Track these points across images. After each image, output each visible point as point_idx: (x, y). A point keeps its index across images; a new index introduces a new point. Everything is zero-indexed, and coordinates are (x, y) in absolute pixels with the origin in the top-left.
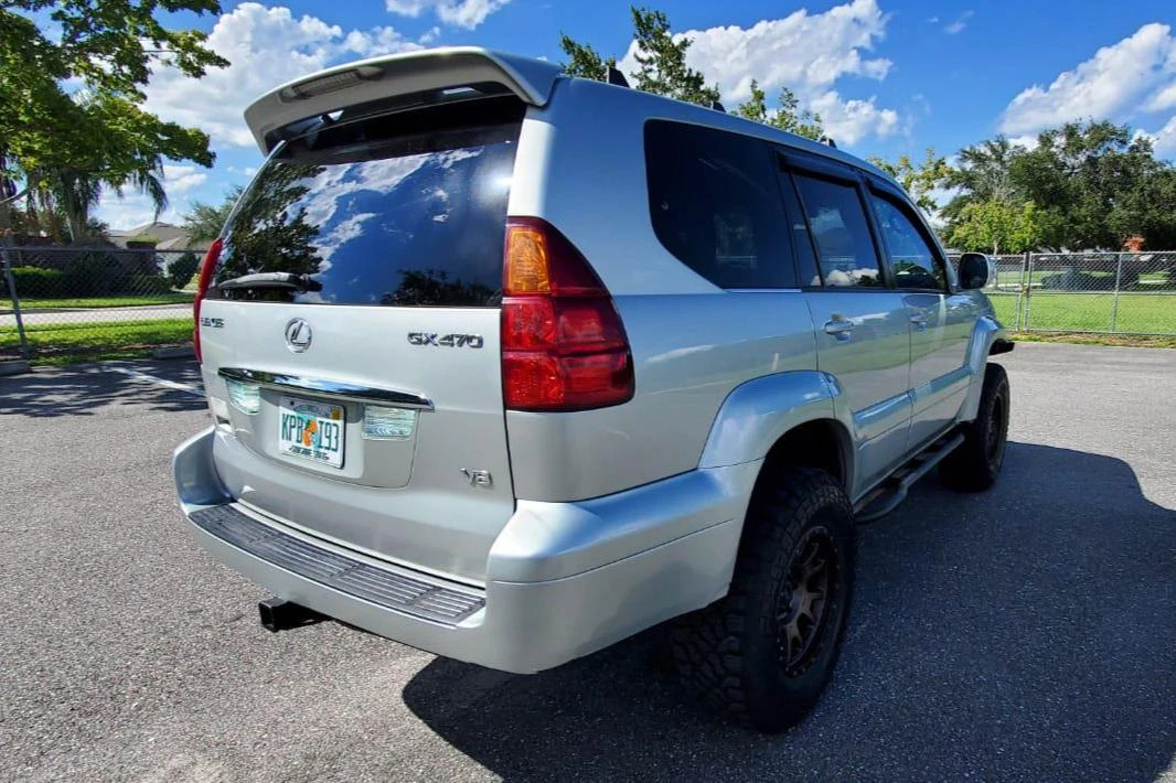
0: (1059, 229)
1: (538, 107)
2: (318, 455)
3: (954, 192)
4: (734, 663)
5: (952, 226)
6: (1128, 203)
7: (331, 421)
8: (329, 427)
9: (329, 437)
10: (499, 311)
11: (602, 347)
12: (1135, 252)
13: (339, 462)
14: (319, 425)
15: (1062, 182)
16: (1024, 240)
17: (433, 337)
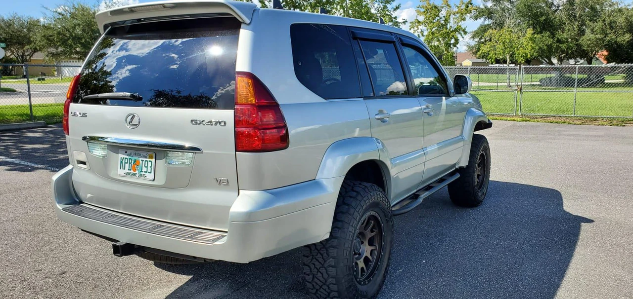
0: (550, 47)
1: (247, 24)
2: (141, 175)
3: (481, 21)
4: (332, 271)
5: (479, 43)
6: (595, 30)
7: (148, 160)
8: (147, 163)
9: (147, 167)
10: (232, 111)
11: (274, 126)
12: (601, 61)
13: (152, 178)
14: (141, 162)
15: (551, 16)
16: (526, 54)
17: (203, 121)
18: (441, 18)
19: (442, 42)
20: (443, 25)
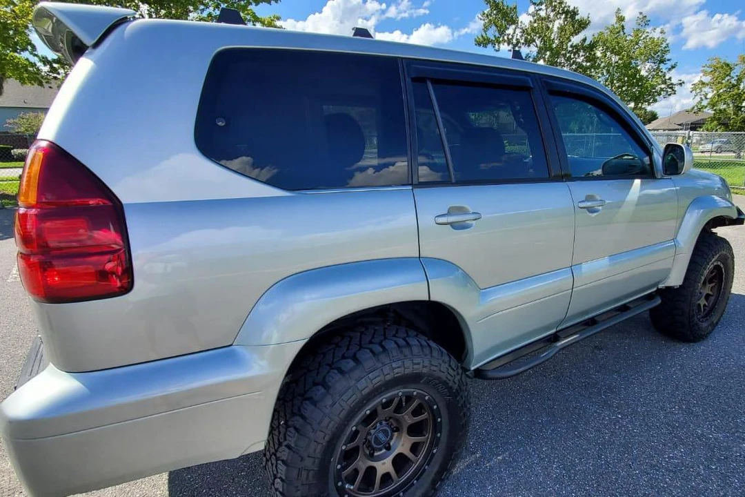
1: (89, 47)
18: (733, 78)
19: (731, 105)
20: (734, 86)
